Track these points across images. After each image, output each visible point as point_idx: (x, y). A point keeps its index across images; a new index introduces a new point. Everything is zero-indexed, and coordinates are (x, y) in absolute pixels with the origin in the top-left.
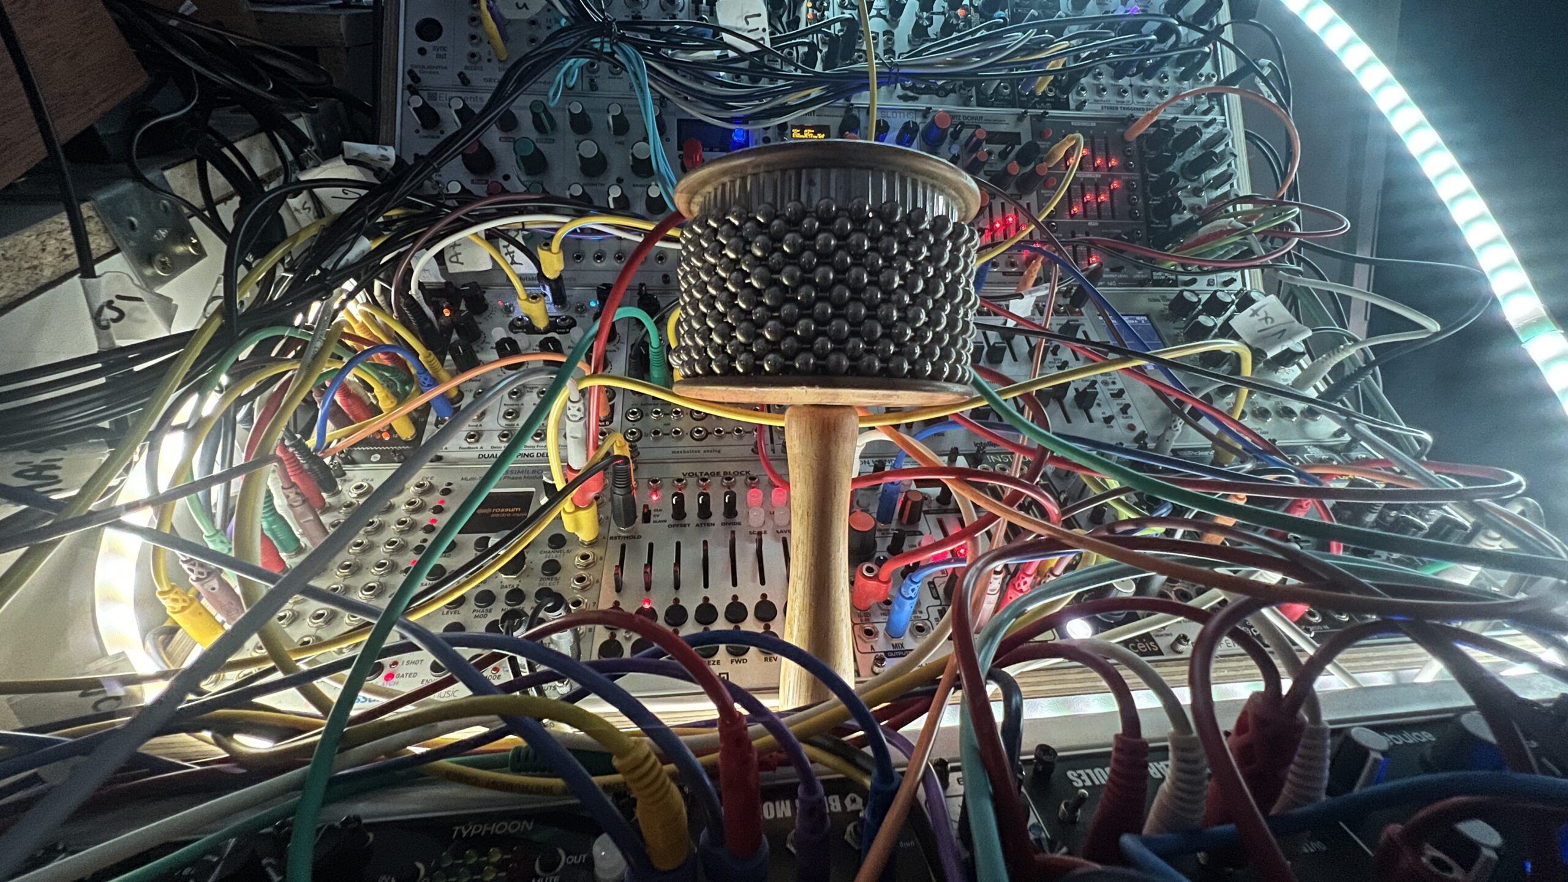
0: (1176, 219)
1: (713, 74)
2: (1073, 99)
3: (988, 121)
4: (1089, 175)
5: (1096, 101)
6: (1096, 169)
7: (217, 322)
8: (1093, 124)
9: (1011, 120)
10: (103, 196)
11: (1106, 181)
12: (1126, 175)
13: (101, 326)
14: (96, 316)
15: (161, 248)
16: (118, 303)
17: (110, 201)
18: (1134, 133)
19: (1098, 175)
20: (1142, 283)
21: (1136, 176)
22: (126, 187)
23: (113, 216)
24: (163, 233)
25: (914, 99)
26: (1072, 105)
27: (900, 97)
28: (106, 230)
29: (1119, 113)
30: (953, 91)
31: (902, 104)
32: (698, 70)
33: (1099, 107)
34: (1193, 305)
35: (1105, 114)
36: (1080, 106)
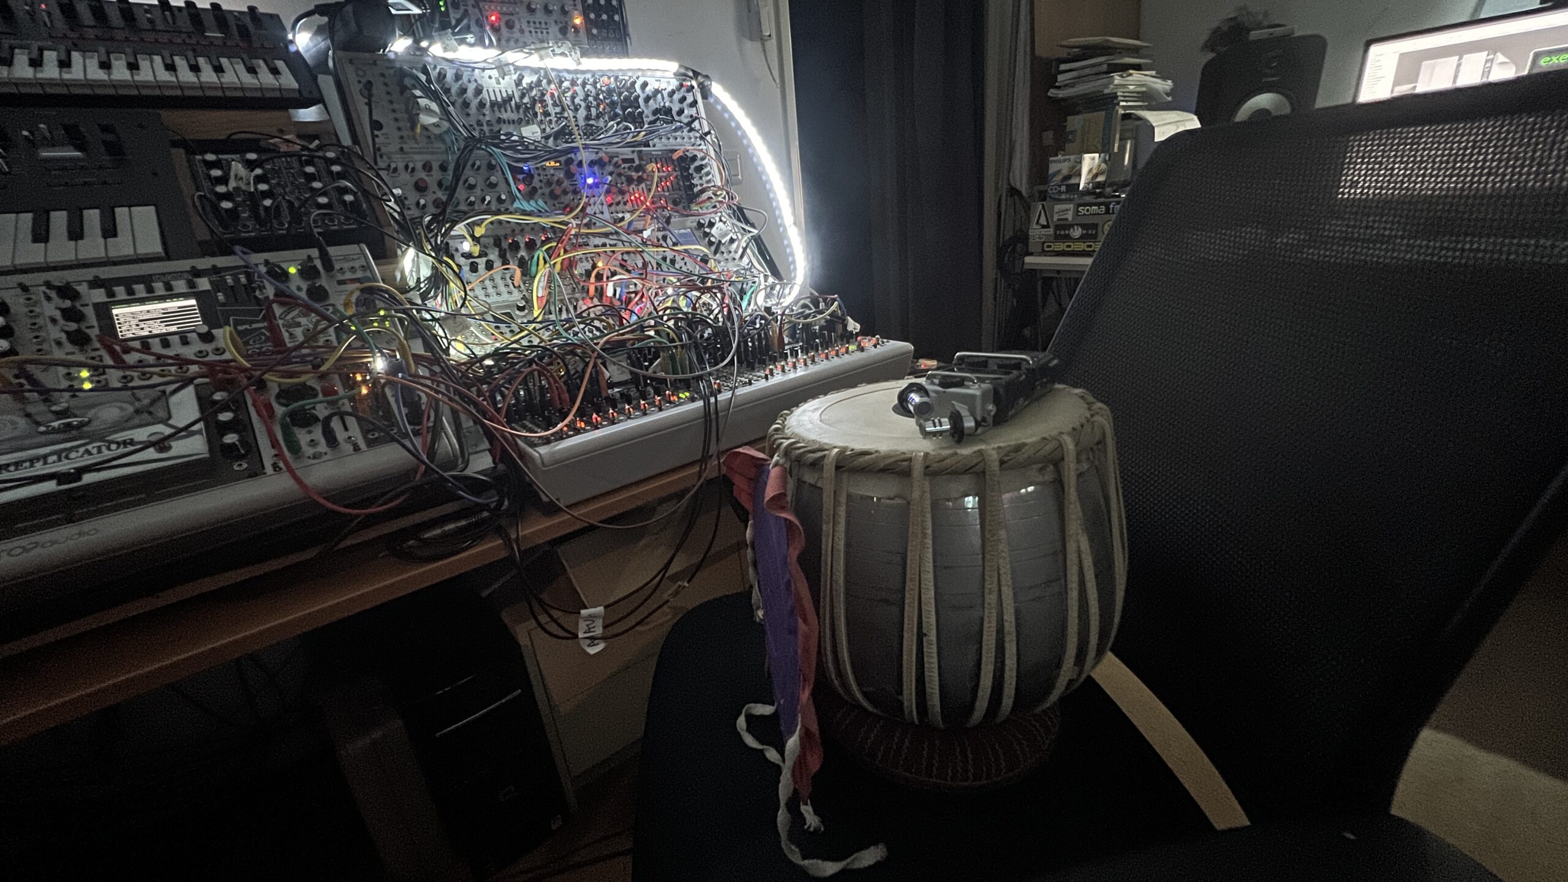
0: (696, 190)
3: (621, 154)
4: (662, 174)
6: (664, 171)
8: (660, 153)
9: (630, 153)
11: (669, 176)
12: (675, 174)
18: (675, 156)
19: (665, 174)
20: (687, 216)
21: (679, 173)
29: (669, 148)
34: (703, 225)
36: (654, 146)
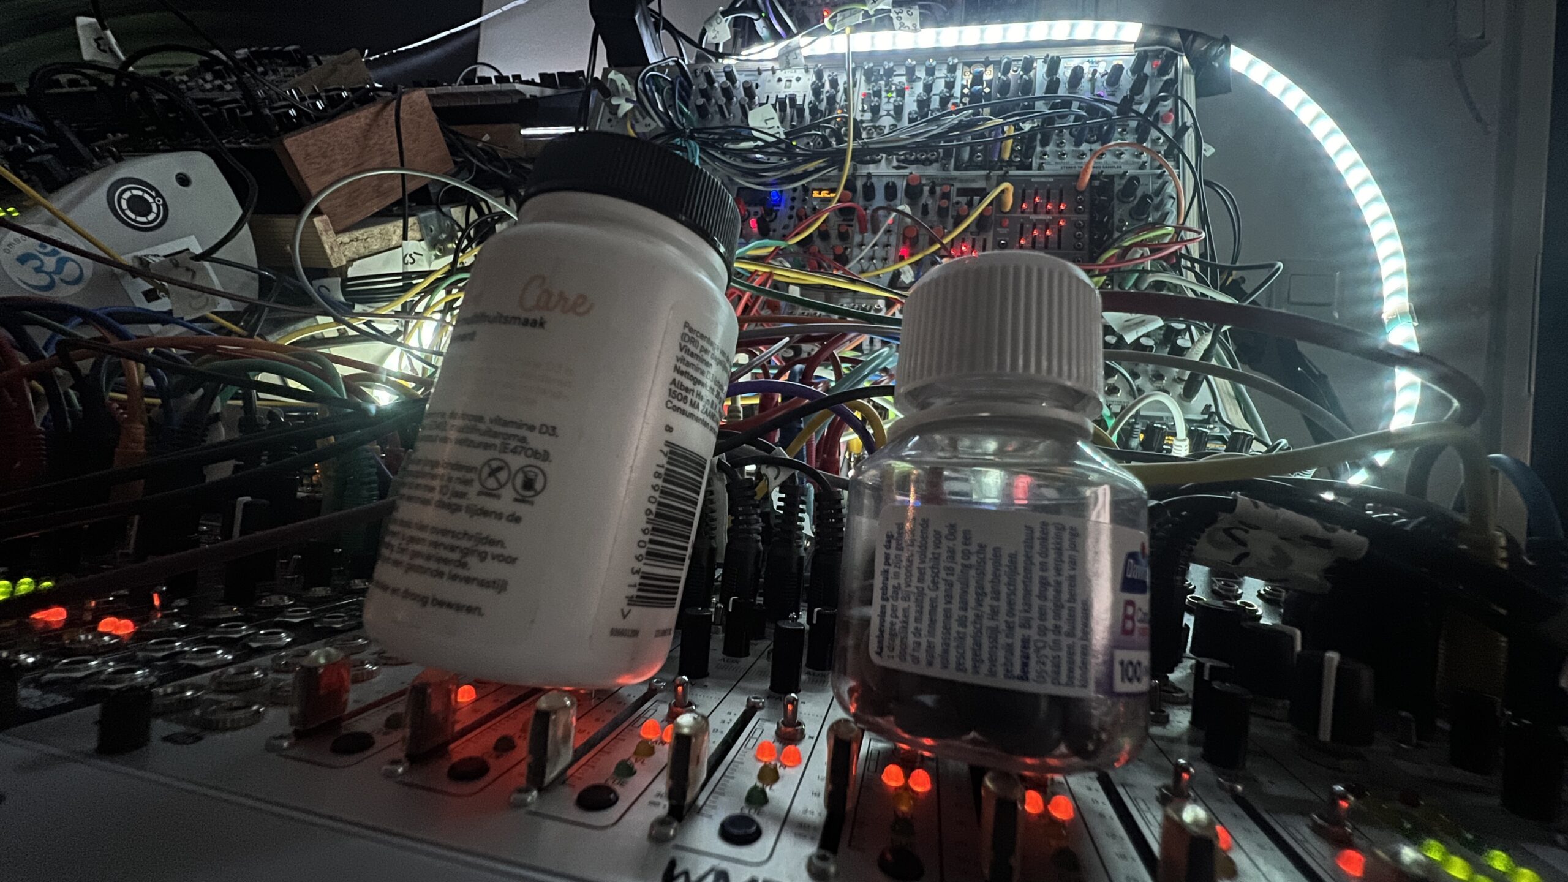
1: (753, 156)
2: (1035, 162)
3: (961, 181)
4: (1041, 217)
5: (1057, 163)
6: (1048, 212)
7: (448, 268)
8: (1051, 180)
10: (422, 215)
11: (1057, 220)
12: (1073, 216)
13: (405, 264)
14: (404, 258)
15: (444, 242)
16: (414, 256)
17: (426, 218)
18: (1084, 184)
19: (1049, 217)
21: (1083, 217)
22: (433, 212)
23: (423, 225)
24: (444, 236)
25: (905, 168)
26: (1034, 165)
27: (895, 168)
28: (421, 230)
29: (1072, 171)
30: (936, 161)
31: (895, 171)
32: (742, 154)
33: (1059, 167)
35: (1062, 172)
36: (1041, 167)
